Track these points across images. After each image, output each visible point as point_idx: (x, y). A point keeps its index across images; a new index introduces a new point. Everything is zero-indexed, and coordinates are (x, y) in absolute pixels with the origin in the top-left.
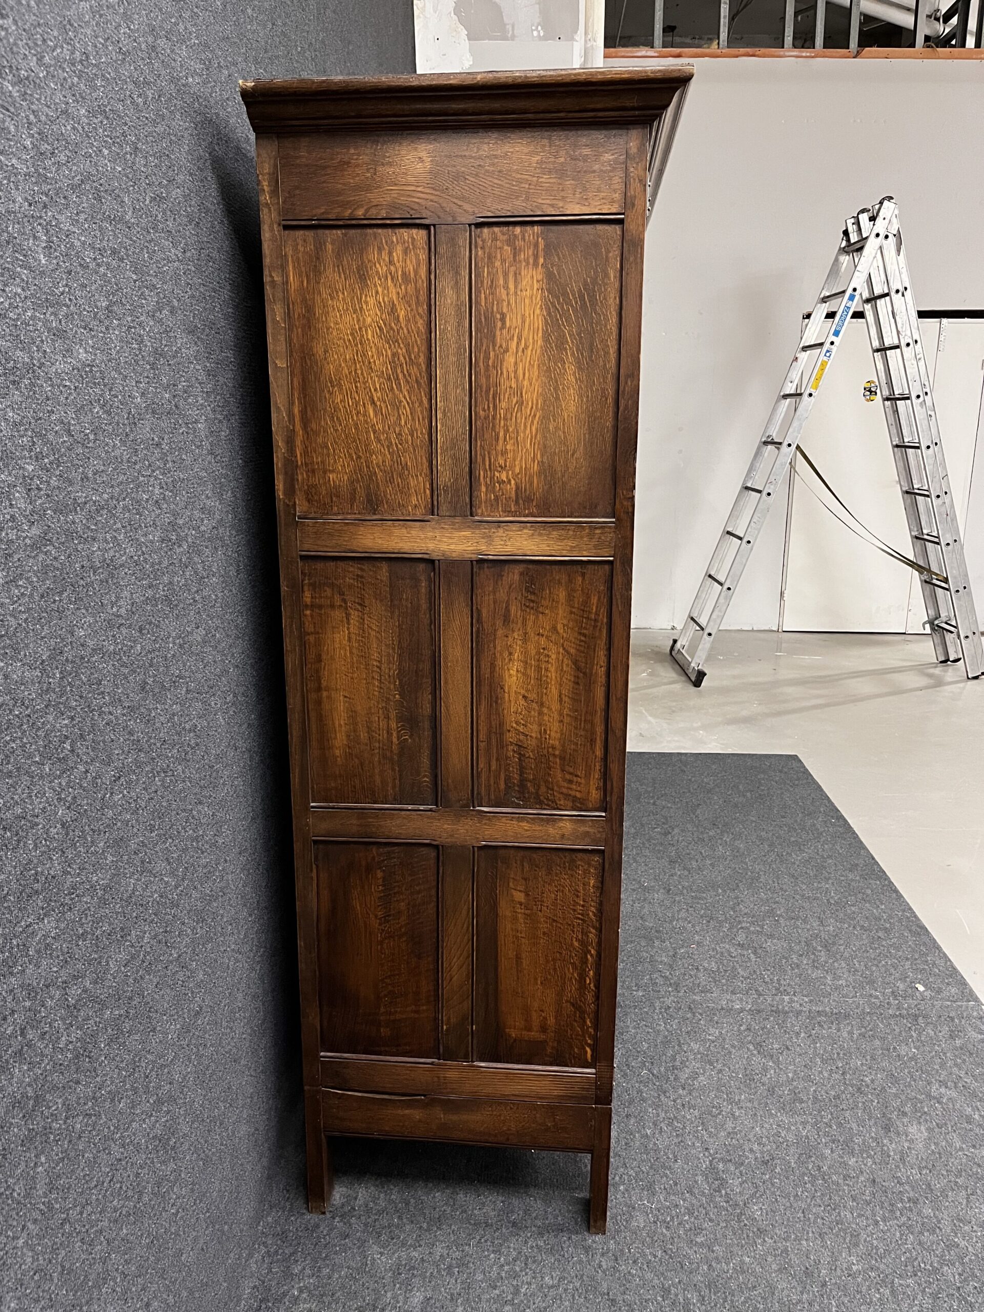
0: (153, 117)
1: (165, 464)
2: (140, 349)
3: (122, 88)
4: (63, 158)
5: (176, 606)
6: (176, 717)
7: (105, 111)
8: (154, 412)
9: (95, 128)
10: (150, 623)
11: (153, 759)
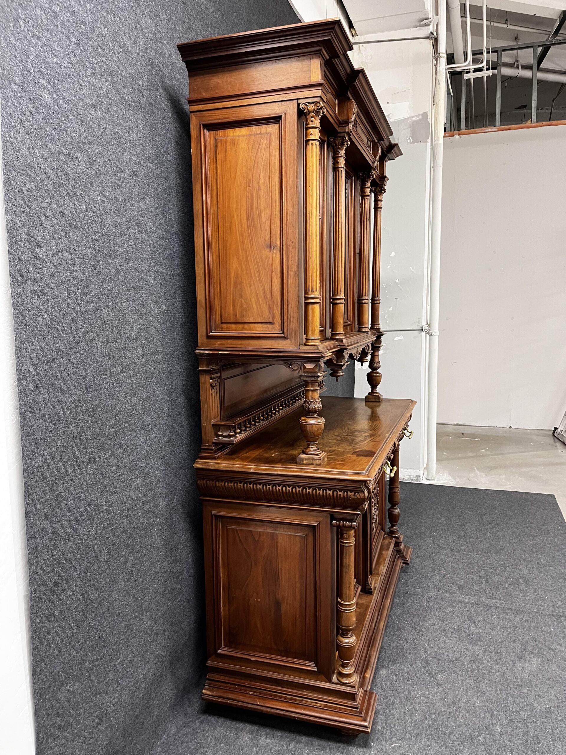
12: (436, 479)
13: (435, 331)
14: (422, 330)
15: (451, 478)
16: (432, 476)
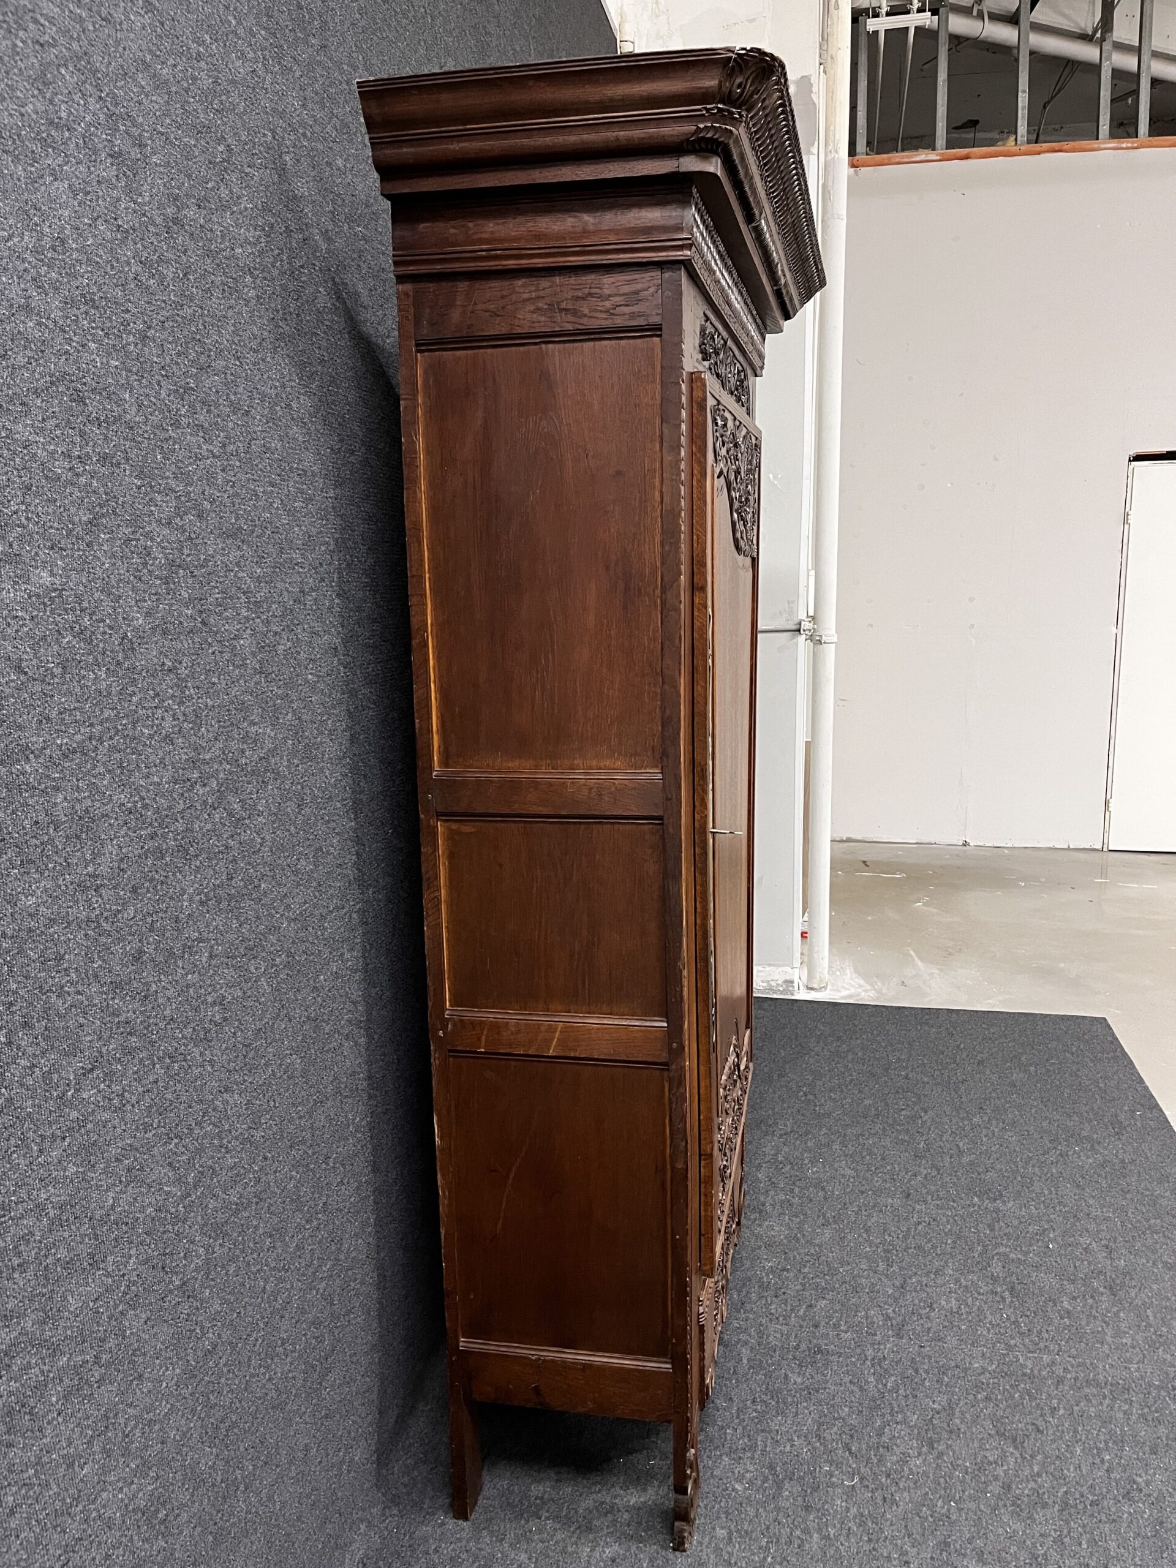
0: (176, 299)
1: (183, 692)
2: (145, 564)
3: (121, 272)
4: (21, 360)
5: (197, 856)
6: (191, 990)
7: (93, 300)
8: (165, 633)
9: (76, 321)
10: (152, 880)
11: (152, 1043)
12: (829, 987)
13: (827, 632)
14: (799, 631)
15: (862, 982)
16: (821, 980)
